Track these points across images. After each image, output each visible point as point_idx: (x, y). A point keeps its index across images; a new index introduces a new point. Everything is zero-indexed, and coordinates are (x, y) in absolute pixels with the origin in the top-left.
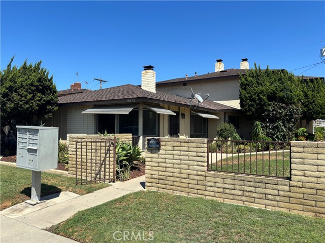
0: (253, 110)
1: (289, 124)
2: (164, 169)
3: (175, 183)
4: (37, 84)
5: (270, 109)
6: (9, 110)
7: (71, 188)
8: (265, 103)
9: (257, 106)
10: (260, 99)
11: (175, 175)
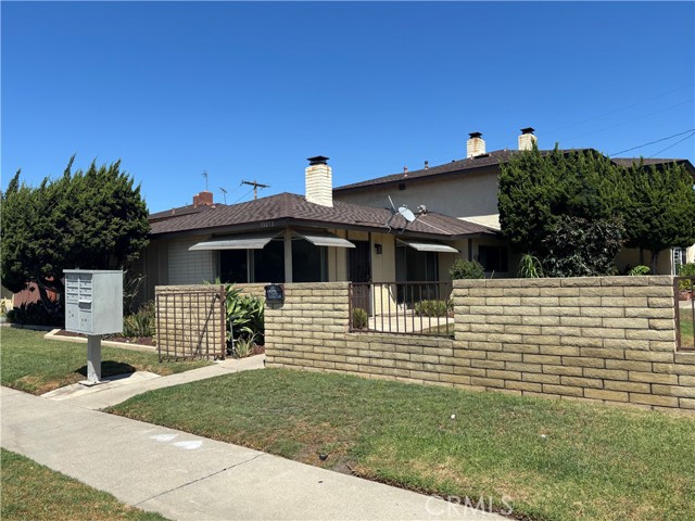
0: (523, 231)
1: (598, 257)
2: (290, 333)
3: (306, 355)
4: (112, 201)
5: (556, 228)
6: (67, 248)
7: (150, 367)
8: (545, 219)
9: (531, 223)
10: (536, 210)
11: (306, 341)
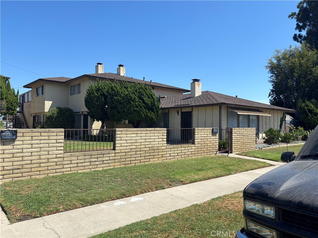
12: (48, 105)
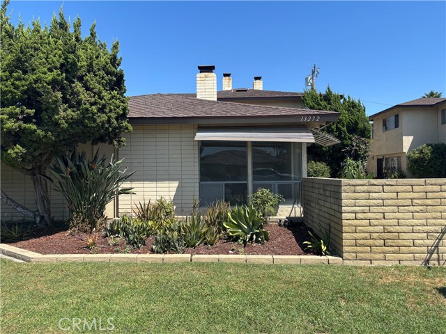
12: (407, 141)
